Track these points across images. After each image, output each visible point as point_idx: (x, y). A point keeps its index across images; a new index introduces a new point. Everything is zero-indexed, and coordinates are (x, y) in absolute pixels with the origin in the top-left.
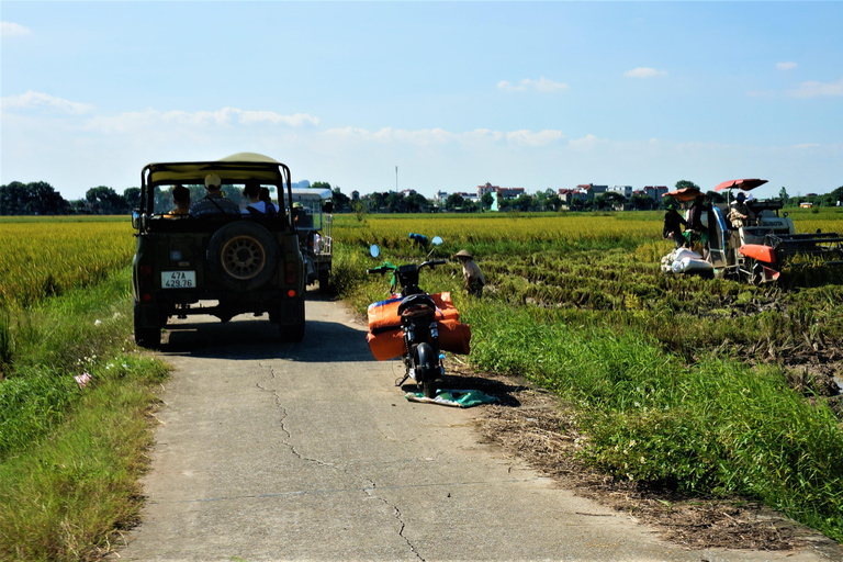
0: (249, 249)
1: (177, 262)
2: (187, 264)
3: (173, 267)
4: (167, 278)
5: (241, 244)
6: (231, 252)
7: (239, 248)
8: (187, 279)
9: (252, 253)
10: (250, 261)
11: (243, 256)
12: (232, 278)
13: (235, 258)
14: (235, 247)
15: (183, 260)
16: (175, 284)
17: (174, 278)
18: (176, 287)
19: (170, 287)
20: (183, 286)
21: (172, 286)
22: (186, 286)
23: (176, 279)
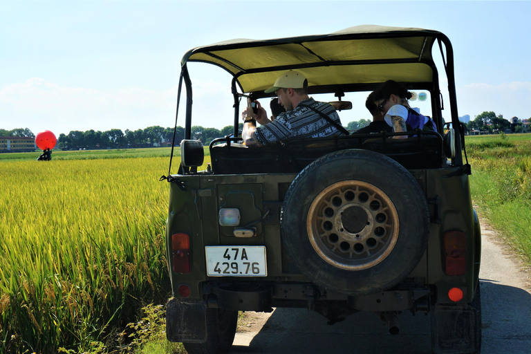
0: (366, 206)
1: (231, 229)
2: (249, 233)
3: (225, 238)
4: (216, 259)
5: (350, 197)
6: (330, 213)
7: (346, 205)
8: (251, 260)
9: (371, 215)
10: (367, 232)
11: (354, 221)
13: (338, 224)
14: (338, 202)
15: (242, 225)
16: (230, 270)
17: (229, 257)
18: (231, 274)
19: (222, 274)
20: (244, 274)
21: (225, 272)
22: (250, 273)
23: (232, 260)
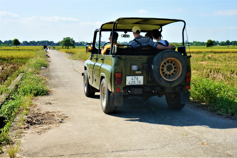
0: (172, 65)
1: (134, 71)
2: (140, 72)
3: (133, 74)
4: (129, 80)
5: (168, 62)
7: (167, 64)
8: (139, 80)
9: (173, 67)
10: (172, 71)
11: (169, 68)
12: (165, 81)
13: (165, 69)
15: (138, 70)
16: (133, 83)
17: (133, 79)
18: (133, 84)
19: (130, 84)
20: (137, 84)
21: (131, 84)
22: (138, 84)
23: (134, 80)
